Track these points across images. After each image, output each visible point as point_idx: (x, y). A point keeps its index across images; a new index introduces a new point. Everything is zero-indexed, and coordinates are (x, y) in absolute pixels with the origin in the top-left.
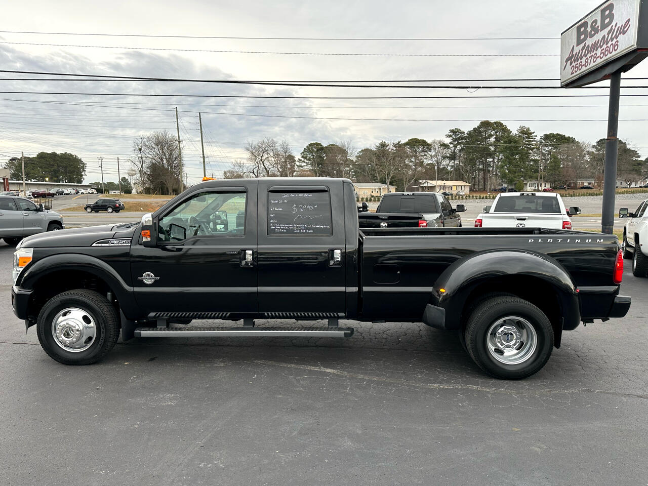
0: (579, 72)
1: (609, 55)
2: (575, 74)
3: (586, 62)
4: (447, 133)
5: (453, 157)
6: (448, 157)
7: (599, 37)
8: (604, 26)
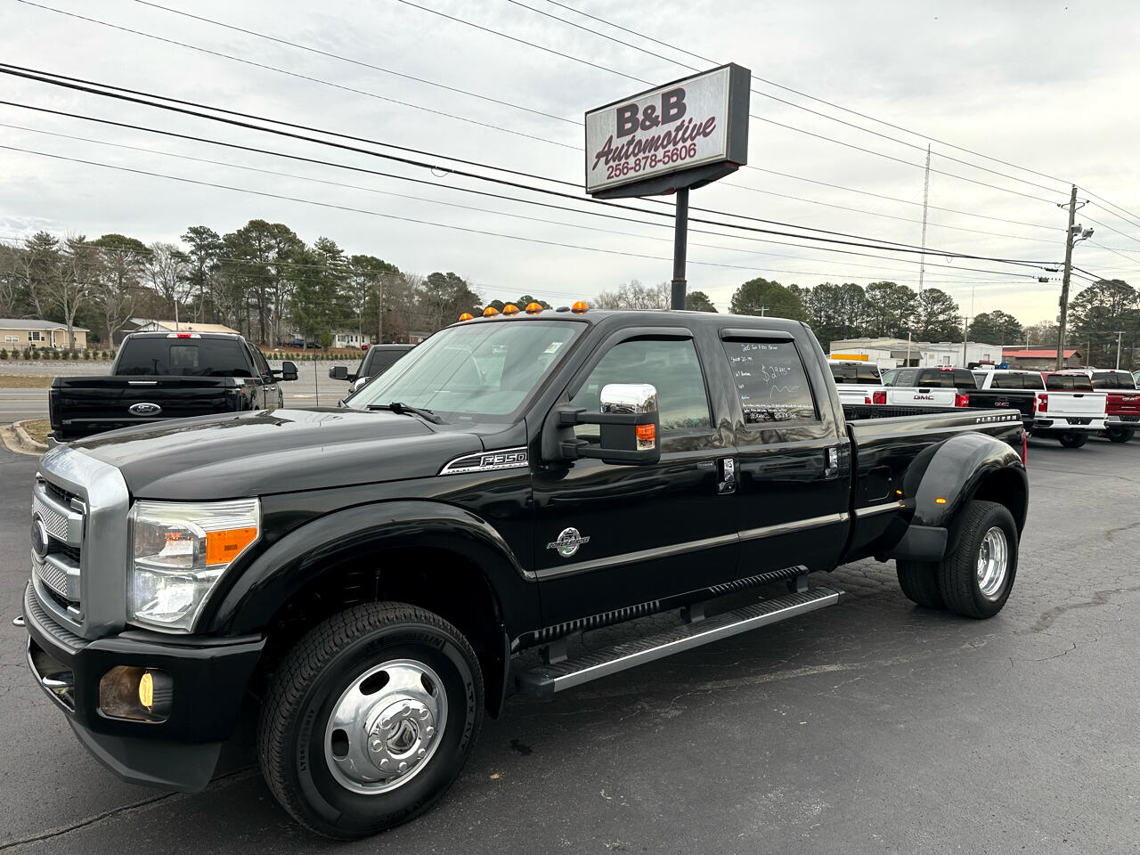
0: (622, 177)
1: (679, 162)
2: (615, 179)
3: (636, 165)
4: (185, 233)
5: (198, 278)
6: (188, 279)
7: (659, 131)
8: (667, 119)
